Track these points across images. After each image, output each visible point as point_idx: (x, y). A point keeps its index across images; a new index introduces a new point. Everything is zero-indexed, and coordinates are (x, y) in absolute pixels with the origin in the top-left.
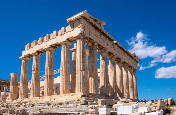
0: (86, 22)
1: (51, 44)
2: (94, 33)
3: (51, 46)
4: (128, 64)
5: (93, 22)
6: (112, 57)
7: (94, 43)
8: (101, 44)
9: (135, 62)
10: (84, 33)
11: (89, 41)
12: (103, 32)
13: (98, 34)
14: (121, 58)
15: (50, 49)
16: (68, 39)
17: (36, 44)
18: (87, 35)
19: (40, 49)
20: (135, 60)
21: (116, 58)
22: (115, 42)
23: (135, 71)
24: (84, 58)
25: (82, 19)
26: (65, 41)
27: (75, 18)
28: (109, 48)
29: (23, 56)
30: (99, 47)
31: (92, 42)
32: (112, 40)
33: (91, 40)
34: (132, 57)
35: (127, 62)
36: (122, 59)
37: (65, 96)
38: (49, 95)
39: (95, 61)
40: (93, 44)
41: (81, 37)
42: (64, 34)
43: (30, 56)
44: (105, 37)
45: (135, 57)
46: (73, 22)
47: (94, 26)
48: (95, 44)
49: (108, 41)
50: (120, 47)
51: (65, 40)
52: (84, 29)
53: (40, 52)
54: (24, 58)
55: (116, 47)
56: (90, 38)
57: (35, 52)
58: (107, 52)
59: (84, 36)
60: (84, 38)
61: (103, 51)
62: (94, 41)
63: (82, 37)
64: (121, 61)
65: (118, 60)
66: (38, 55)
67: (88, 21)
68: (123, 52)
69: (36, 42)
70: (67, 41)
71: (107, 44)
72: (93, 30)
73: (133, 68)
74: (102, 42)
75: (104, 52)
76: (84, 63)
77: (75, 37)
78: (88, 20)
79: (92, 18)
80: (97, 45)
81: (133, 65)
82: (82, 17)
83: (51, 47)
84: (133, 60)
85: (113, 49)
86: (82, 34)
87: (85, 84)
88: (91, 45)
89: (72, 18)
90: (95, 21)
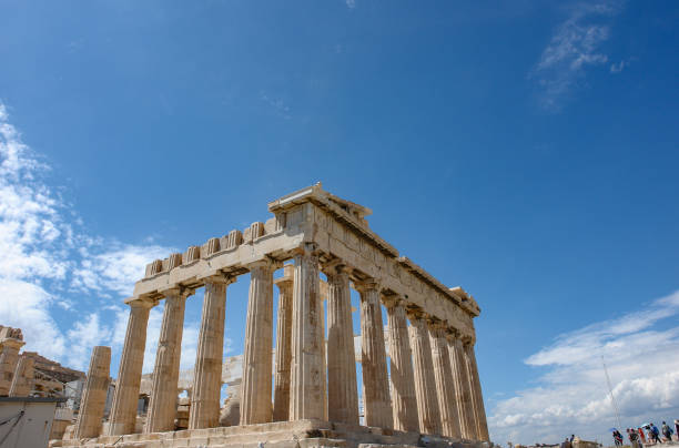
0: (319, 212)
1: (220, 267)
2: (342, 239)
3: (222, 271)
4: (445, 322)
5: (339, 211)
6: (397, 305)
7: (343, 266)
8: (360, 268)
9: (467, 317)
10: (315, 240)
11: (328, 261)
12: (365, 234)
13: (353, 239)
14: (421, 304)
15: (217, 279)
16: (269, 256)
17: (178, 263)
18: (323, 247)
19: (189, 279)
20: (464, 309)
21: (408, 307)
22: (402, 258)
23: (469, 343)
25: (310, 205)
26: (263, 260)
27: (292, 201)
28: (386, 278)
30: (355, 276)
31: (335, 263)
32: (393, 256)
33: (334, 257)
34: (455, 302)
35: (442, 318)
36: (425, 310)
38: (205, 427)
40: (339, 268)
41: (306, 251)
42: (257, 242)
43: (156, 296)
44: (371, 248)
45: (465, 299)
46: (285, 211)
47: (340, 220)
48: (345, 269)
49: (380, 257)
50: (416, 274)
51: (262, 257)
52: (315, 229)
53: (187, 286)
54: (139, 303)
55: (405, 274)
56: (331, 254)
57: (174, 286)
58: (380, 290)
59: (314, 248)
60: (314, 255)
61: (369, 287)
62: (341, 260)
63: (308, 252)
64: (424, 315)
65: (415, 311)
66: (181, 294)
67: (324, 210)
68: (426, 287)
69: (177, 257)
70: (268, 259)
71: (380, 268)
72: (339, 230)
73: (461, 336)
74: (363, 262)
75: (371, 290)
77: (289, 252)
78: (324, 205)
79: (335, 202)
80: (351, 271)
81: (461, 326)
82: (310, 199)
83: (219, 273)
84: (460, 311)
85: (398, 281)
86: (307, 244)
87: (317, 393)
88: (335, 272)
89: (282, 202)
90: (344, 207)
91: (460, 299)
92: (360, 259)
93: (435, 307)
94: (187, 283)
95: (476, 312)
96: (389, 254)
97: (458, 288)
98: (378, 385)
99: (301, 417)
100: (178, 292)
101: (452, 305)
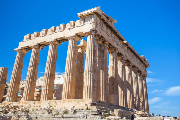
0: (98, 19)
1: (56, 38)
2: (105, 31)
3: (56, 39)
4: (138, 68)
5: (105, 19)
6: (122, 59)
7: (105, 41)
8: (111, 43)
9: (145, 67)
10: (96, 29)
11: (100, 38)
12: (114, 30)
13: (109, 32)
14: (131, 60)
15: (54, 43)
16: (77, 34)
17: (38, 35)
18: (99, 32)
19: (42, 42)
20: (144, 64)
21: (126, 61)
22: (125, 42)
24: (95, 57)
25: (95, 15)
26: (74, 36)
27: (87, 13)
28: (119, 48)
29: (19, 48)
30: (109, 46)
31: (102, 40)
32: (122, 40)
33: (102, 37)
34: (142, 61)
35: (137, 66)
36: (132, 62)
37: (69, 102)
38: (47, 100)
39: (105, 62)
40: (104, 42)
41: (93, 33)
42: (72, 29)
43: (28, 49)
45: (145, 60)
46: (84, 17)
47: (106, 23)
48: (106, 42)
49: (118, 40)
50: (130, 48)
51: (74, 35)
52: (96, 25)
53: (41, 45)
54: (21, 50)
55: (126, 48)
57: (36, 45)
58: (117, 52)
59: (96, 32)
62: (105, 39)
64: (131, 64)
65: (128, 62)
66: (39, 48)
67: (100, 18)
68: (132, 54)
69: (38, 33)
70: (76, 36)
71: (118, 44)
72: (104, 27)
73: (143, 74)
74: (112, 41)
75: (114, 52)
76: (95, 63)
77: (85, 33)
78: (101, 16)
79: (104, 15)
80: (108, 44)
81: (142, 70)
82: (95, 13)
83: (56, 40)
84: (142, 64)
85: (123, 50)
86: (93, 30)
87: (94, 89)
88: (102, 44)
89: (83, 13)
90: (107, 18)
92: (111, 40)
93: (135, 62)
95: (148, 66)
96: (121, 39)
97: (143, 56)
98: (115, 88)
100: (37, 47)
101: (140, 62)
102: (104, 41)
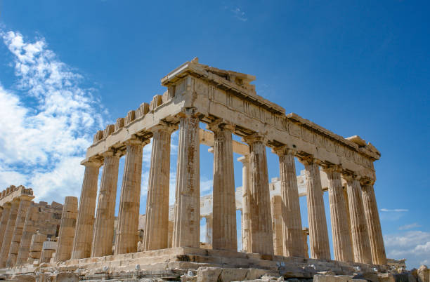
0: (199, 82)
1: (134, 133)
2: (223, 103)
3: (136, 135)
4: (339, 166)
5: (217, 79)
6: (286, 153)
8: (243, 125)
10: (195, 105)
11: (213, 121)
12: (248, 97)
13: (237, 102)
14: (313, 152)
15: (132, 142)
16: (164, 121)
18: (202, 110)
19: (117, 143)
20: (362, 154)
22: (289, 115)
23: (368, 182)
25: (190, 77)
26: (160, 125)
27: (176, 76)
28: (272, 132)
30: (242, 132)
31: (218, 122)
32: (279, 113)
33: (216, 118)
34: (352, 149)
35: (337, 163)
36: (315, 156)
40: (222, 126)
41: (187, 114)
42: (156, 111)
44: (257, 108)
45: (362, 146)
46: (174, 84)
47: (222, 87)
48: (227, 126)
49: (268, 115)
50: (306, 127)
51: (159, 122)
53: (118, 149)
54: (90, 164)
55: (296, 127)
56: (211, 115)
57: (107, 149)
58: (265, 142)
59: (193, 112)
60: (194, 117)
61: (255, 140)
62: (222, 120)
63: (189, 115)
64: (315, 161)
65: (307, 157)
66: (114, 155)
67: (204, 80)
68: (319, 138)
69: (111, 127)
70: (163, 124)
71: (266, 124)
72: (221, 96)
73: (359, 177)
74: (246, 119)
75: (257, 142)
77: (176, 116)
78: (203, 76)
79: (213, 72)
80: (233, 128)
81: (358, 169)
82: (189, 72)
83: (135, 137)
84: (358, 156)
85: (286, 134)
86: (188, 109)
88: (219, 130)
89: (169, 77)
90: (225, 76)
91: (356, 146)
92: (243, 118)
93: (328, 154)
94: (117, 146)
95: (376, 156)
96: (275, 112)
97: (356, 136)
99: (178, 246)
100: (111, 153)
101: (348, 151)
102: (221, 124)
